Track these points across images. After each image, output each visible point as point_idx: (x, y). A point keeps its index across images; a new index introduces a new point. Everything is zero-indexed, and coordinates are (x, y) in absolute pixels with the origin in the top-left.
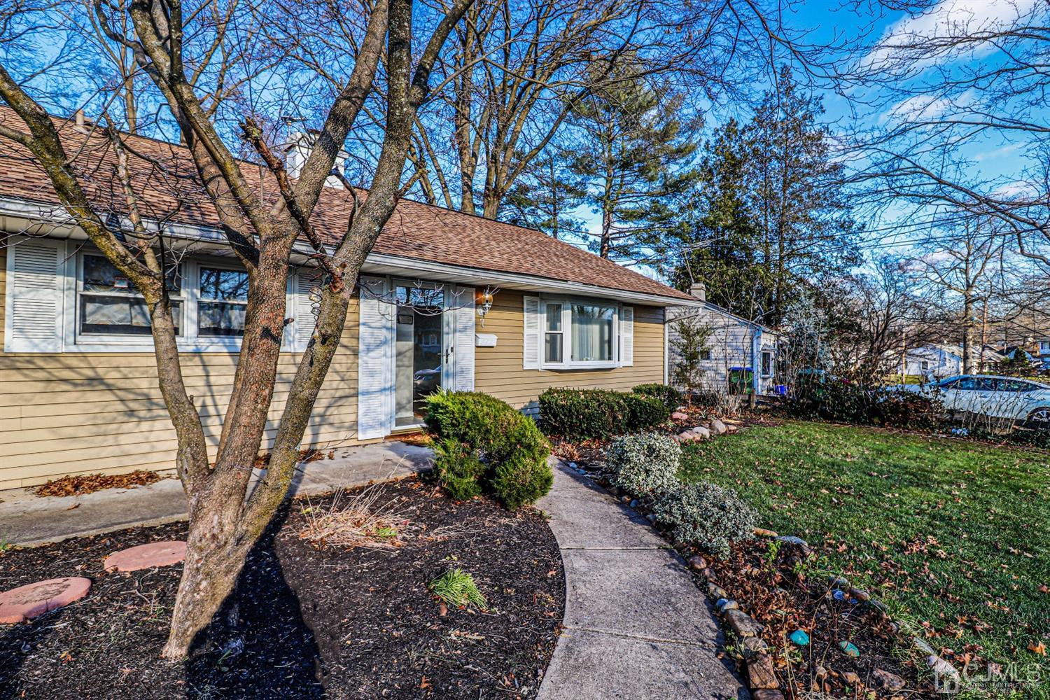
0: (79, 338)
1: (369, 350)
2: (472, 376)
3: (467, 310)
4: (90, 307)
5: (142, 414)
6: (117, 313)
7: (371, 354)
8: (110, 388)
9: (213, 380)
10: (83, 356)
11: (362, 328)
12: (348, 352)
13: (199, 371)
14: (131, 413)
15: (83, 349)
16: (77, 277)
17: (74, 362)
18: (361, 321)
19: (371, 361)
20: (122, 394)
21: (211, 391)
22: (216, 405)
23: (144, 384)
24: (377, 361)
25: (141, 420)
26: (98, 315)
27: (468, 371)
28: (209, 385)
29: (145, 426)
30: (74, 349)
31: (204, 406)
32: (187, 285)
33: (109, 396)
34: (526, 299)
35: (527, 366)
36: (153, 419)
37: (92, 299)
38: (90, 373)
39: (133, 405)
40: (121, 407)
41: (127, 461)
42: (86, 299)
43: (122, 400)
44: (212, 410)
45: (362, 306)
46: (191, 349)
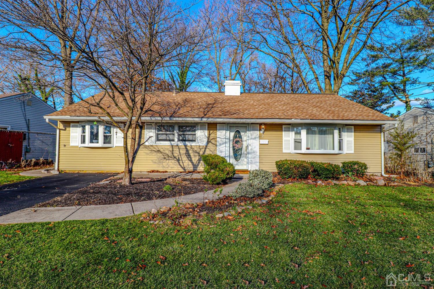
0: (156, 142)
1: (220, 145)
2: (258, 154)
3: (256, 132)
4: (159, 136)
5: (167, 158)
6: (164, 137)
7: (221, 146)
8: (161, 152)
9: (181, 151)
10: (157, 146)
11: (218, 139)
12: (214, 146)
13: (178, 150)
14: (165, 158)
15: (157, 144)
16: (156, 130)
17: (155, 147)
18: (218, 137)
19: (221, 148)
20: (163, 154)
21: (180, 154)
22: (181, 158)
23: (167, 152)
24: (223, 148)
25: (167, 160)
26: (161, 137)
27: (257, 152)
28: (180, 153)
29: (167, 161)
30: (155, 144)
31: (179, 158)
32: (176, 130)
33: (161, 155)
34: (283, 126)
35: (284, 151)
36: (169, 160)
37: (159, 134)
38: (158, 149)
39: (165, 157)
40: (163, 157)
41: (164, 169)
42: (158, 135)
43: (163, 155)
44: (180, 159)
45: (218, 132)
46: (176, 144)
